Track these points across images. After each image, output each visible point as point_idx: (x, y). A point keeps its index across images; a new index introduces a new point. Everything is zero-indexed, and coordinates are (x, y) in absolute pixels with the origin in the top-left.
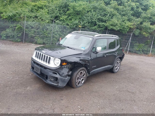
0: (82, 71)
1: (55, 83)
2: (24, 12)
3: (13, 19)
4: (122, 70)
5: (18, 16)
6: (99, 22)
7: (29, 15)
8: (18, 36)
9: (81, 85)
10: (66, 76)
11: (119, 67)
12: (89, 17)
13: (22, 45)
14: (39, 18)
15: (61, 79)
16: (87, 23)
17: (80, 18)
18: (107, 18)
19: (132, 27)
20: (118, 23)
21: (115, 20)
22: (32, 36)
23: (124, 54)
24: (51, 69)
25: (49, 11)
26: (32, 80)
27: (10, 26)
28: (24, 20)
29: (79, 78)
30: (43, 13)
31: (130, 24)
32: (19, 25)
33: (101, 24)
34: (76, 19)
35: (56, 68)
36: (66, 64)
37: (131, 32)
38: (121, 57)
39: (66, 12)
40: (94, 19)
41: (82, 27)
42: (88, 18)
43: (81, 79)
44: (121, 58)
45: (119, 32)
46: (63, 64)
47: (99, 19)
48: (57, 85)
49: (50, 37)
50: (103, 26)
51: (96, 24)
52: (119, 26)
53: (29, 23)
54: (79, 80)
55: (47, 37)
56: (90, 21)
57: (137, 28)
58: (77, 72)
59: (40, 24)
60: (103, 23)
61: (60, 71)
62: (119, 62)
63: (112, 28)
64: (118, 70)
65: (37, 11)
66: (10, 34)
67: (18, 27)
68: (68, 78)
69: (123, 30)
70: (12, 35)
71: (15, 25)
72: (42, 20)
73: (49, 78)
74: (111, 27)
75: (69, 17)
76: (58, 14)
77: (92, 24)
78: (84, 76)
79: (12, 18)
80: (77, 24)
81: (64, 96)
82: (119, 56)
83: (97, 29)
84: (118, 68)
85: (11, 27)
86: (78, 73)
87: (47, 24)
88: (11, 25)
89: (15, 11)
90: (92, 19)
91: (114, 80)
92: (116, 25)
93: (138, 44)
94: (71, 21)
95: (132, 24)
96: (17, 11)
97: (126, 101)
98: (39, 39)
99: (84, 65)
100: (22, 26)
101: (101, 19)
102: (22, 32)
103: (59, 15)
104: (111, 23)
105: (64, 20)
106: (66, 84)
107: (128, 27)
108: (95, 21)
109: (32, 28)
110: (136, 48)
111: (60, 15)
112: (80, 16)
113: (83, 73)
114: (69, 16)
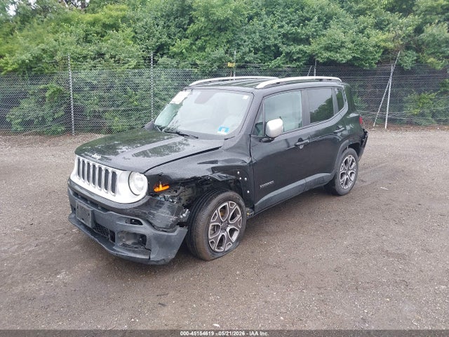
0: (226, 204)
1: (139, 253)
2: (63, 44)
3: (33, 69)
4: (365, 184)
5: (47, 59)
6: (288, 45)
7: (79, 51)
8: (56, 116)
9: (230, 246)
10: (171, 227)
11: (353, 175)
12: (255, 33)
13: (69, 141)
14: (107, 56)
15: (157, 238)
16: (250, 51)
17: (228, 42)
18: (313, 29)
19: (390, 45)
20: (347, 39)
21: (335, 32)
22: (95, 111)
23: (366, 133)
24: (122, 209)
25: (136, 33)
26: (77, 247)
27: (30, 92)
28: (65, 68)
29: (218, 226)
30: (119, 41)
31: (384, 37)
32: (53, 86)
33: (294, 48)
34: (217, 46)
35: (136, 205)
36: (168, 187)
37: (388, 62)
38: (358, 144)
39: (185, 30)
40: (271, 36)
41: (239, 67)
42: (253, 35)
43: (228, 229)
44: (358, 147)
45: (353, 65)
46: (157, 190)
47: (285, 35)
48: (147, 257)
49: (146, 109)
50: (300, 56)
51: (278, 51)
52: (350, 49)
53: (82, 75)
54: (220, 234)
55: (137, 110)
56: (260, 44)
57: (408, 47)
58: (210, 207)
59: (112, 75)
60: (301, 47)
61: (150, 213)
62: (350, 158)
63: (328, 58)
64: (350, 185)
65: (102, 36)
66: (32, 113)
67: (52, 91)
68: (179, 234)
69: (362, 60)
70: (37, 118)
71: (42, 87)
72: (118, 61)
73: (120, 239)
74: (326, 54)
75: (197, 43)
76: (165, 39)
77: (267, 53)
78: (236, 219)
79: (31, 68)
80: (220, 59)
81: (172, 293)
82: (347, 141)
83: (285, 67)
84: (353, 178)
85: (34, 94)
86: (213, 211)
87: (133, 71)
88: (32, 87)
89: (38, 45)
90: (266, 38)
91: (337, 221)
92: (342, 46)
93: (415, 96)
94: (204, 54)
95: (391, 35)
96: (42, 46)
97: (376, 287)
98: (116, 119)
99: (232, 185)
100: (61, 88)
101: (291, 34)
102: (65, 106)
103: (167, 39)
104: (324, 41)
105: (181, 53)
106: (175, 251)
107: (379, 46)
108: (276, 42)
109: (93, 88)
110: (411, 110)
111: (169, 41)
112: (229, 35)
113: (231, 210)
114: (196, 40)
